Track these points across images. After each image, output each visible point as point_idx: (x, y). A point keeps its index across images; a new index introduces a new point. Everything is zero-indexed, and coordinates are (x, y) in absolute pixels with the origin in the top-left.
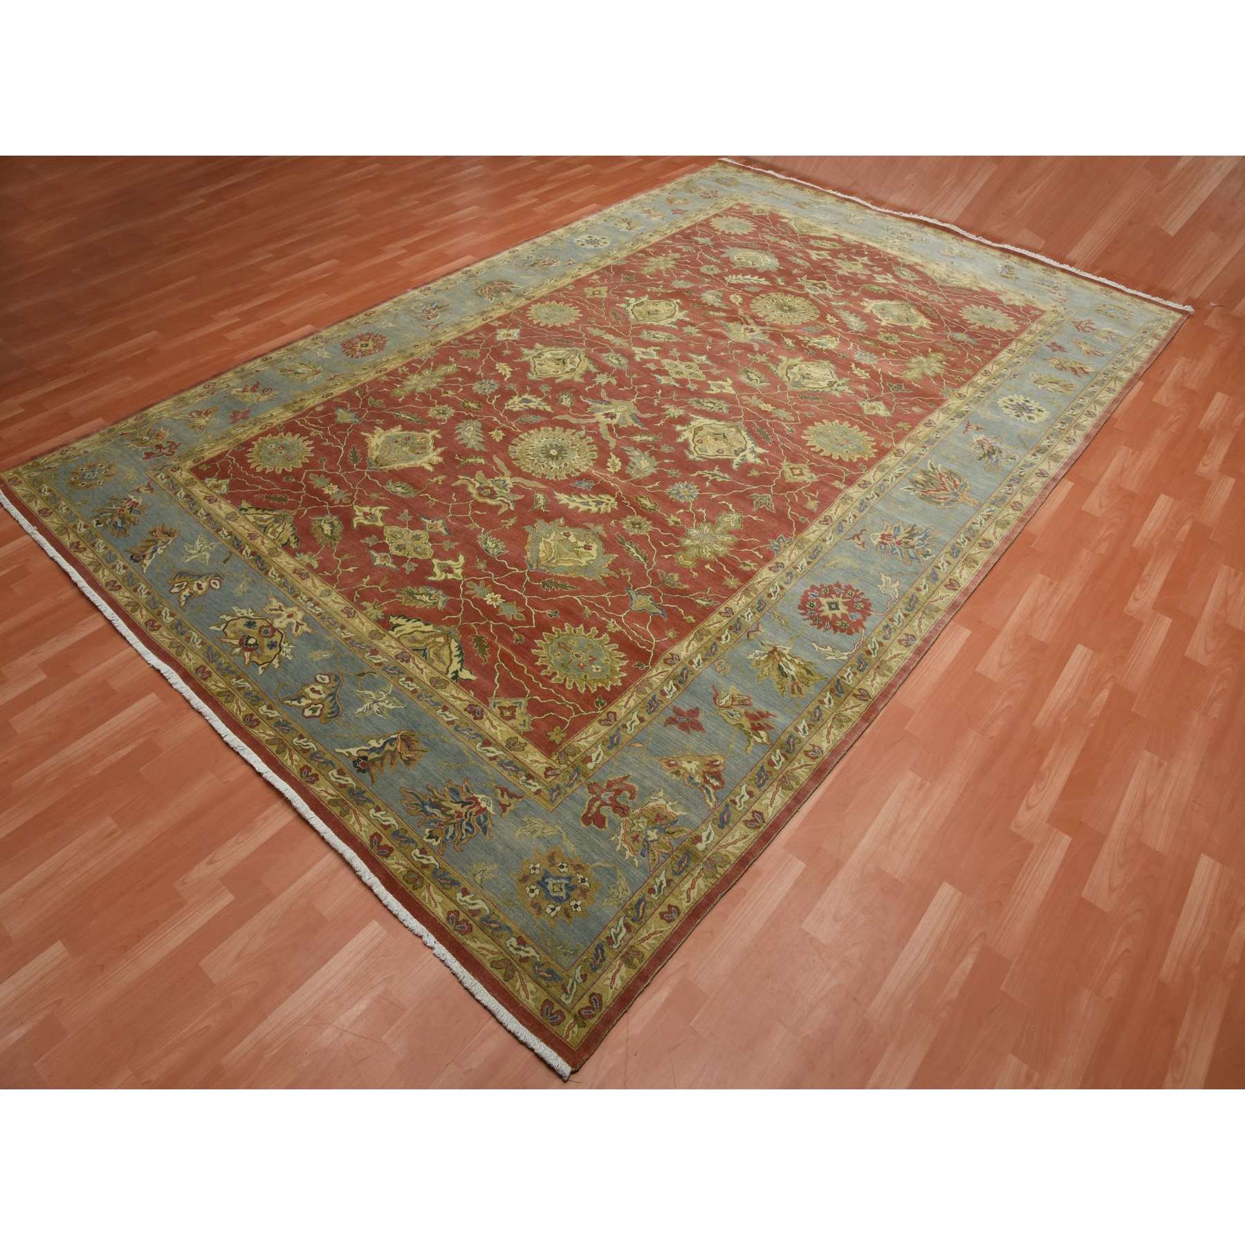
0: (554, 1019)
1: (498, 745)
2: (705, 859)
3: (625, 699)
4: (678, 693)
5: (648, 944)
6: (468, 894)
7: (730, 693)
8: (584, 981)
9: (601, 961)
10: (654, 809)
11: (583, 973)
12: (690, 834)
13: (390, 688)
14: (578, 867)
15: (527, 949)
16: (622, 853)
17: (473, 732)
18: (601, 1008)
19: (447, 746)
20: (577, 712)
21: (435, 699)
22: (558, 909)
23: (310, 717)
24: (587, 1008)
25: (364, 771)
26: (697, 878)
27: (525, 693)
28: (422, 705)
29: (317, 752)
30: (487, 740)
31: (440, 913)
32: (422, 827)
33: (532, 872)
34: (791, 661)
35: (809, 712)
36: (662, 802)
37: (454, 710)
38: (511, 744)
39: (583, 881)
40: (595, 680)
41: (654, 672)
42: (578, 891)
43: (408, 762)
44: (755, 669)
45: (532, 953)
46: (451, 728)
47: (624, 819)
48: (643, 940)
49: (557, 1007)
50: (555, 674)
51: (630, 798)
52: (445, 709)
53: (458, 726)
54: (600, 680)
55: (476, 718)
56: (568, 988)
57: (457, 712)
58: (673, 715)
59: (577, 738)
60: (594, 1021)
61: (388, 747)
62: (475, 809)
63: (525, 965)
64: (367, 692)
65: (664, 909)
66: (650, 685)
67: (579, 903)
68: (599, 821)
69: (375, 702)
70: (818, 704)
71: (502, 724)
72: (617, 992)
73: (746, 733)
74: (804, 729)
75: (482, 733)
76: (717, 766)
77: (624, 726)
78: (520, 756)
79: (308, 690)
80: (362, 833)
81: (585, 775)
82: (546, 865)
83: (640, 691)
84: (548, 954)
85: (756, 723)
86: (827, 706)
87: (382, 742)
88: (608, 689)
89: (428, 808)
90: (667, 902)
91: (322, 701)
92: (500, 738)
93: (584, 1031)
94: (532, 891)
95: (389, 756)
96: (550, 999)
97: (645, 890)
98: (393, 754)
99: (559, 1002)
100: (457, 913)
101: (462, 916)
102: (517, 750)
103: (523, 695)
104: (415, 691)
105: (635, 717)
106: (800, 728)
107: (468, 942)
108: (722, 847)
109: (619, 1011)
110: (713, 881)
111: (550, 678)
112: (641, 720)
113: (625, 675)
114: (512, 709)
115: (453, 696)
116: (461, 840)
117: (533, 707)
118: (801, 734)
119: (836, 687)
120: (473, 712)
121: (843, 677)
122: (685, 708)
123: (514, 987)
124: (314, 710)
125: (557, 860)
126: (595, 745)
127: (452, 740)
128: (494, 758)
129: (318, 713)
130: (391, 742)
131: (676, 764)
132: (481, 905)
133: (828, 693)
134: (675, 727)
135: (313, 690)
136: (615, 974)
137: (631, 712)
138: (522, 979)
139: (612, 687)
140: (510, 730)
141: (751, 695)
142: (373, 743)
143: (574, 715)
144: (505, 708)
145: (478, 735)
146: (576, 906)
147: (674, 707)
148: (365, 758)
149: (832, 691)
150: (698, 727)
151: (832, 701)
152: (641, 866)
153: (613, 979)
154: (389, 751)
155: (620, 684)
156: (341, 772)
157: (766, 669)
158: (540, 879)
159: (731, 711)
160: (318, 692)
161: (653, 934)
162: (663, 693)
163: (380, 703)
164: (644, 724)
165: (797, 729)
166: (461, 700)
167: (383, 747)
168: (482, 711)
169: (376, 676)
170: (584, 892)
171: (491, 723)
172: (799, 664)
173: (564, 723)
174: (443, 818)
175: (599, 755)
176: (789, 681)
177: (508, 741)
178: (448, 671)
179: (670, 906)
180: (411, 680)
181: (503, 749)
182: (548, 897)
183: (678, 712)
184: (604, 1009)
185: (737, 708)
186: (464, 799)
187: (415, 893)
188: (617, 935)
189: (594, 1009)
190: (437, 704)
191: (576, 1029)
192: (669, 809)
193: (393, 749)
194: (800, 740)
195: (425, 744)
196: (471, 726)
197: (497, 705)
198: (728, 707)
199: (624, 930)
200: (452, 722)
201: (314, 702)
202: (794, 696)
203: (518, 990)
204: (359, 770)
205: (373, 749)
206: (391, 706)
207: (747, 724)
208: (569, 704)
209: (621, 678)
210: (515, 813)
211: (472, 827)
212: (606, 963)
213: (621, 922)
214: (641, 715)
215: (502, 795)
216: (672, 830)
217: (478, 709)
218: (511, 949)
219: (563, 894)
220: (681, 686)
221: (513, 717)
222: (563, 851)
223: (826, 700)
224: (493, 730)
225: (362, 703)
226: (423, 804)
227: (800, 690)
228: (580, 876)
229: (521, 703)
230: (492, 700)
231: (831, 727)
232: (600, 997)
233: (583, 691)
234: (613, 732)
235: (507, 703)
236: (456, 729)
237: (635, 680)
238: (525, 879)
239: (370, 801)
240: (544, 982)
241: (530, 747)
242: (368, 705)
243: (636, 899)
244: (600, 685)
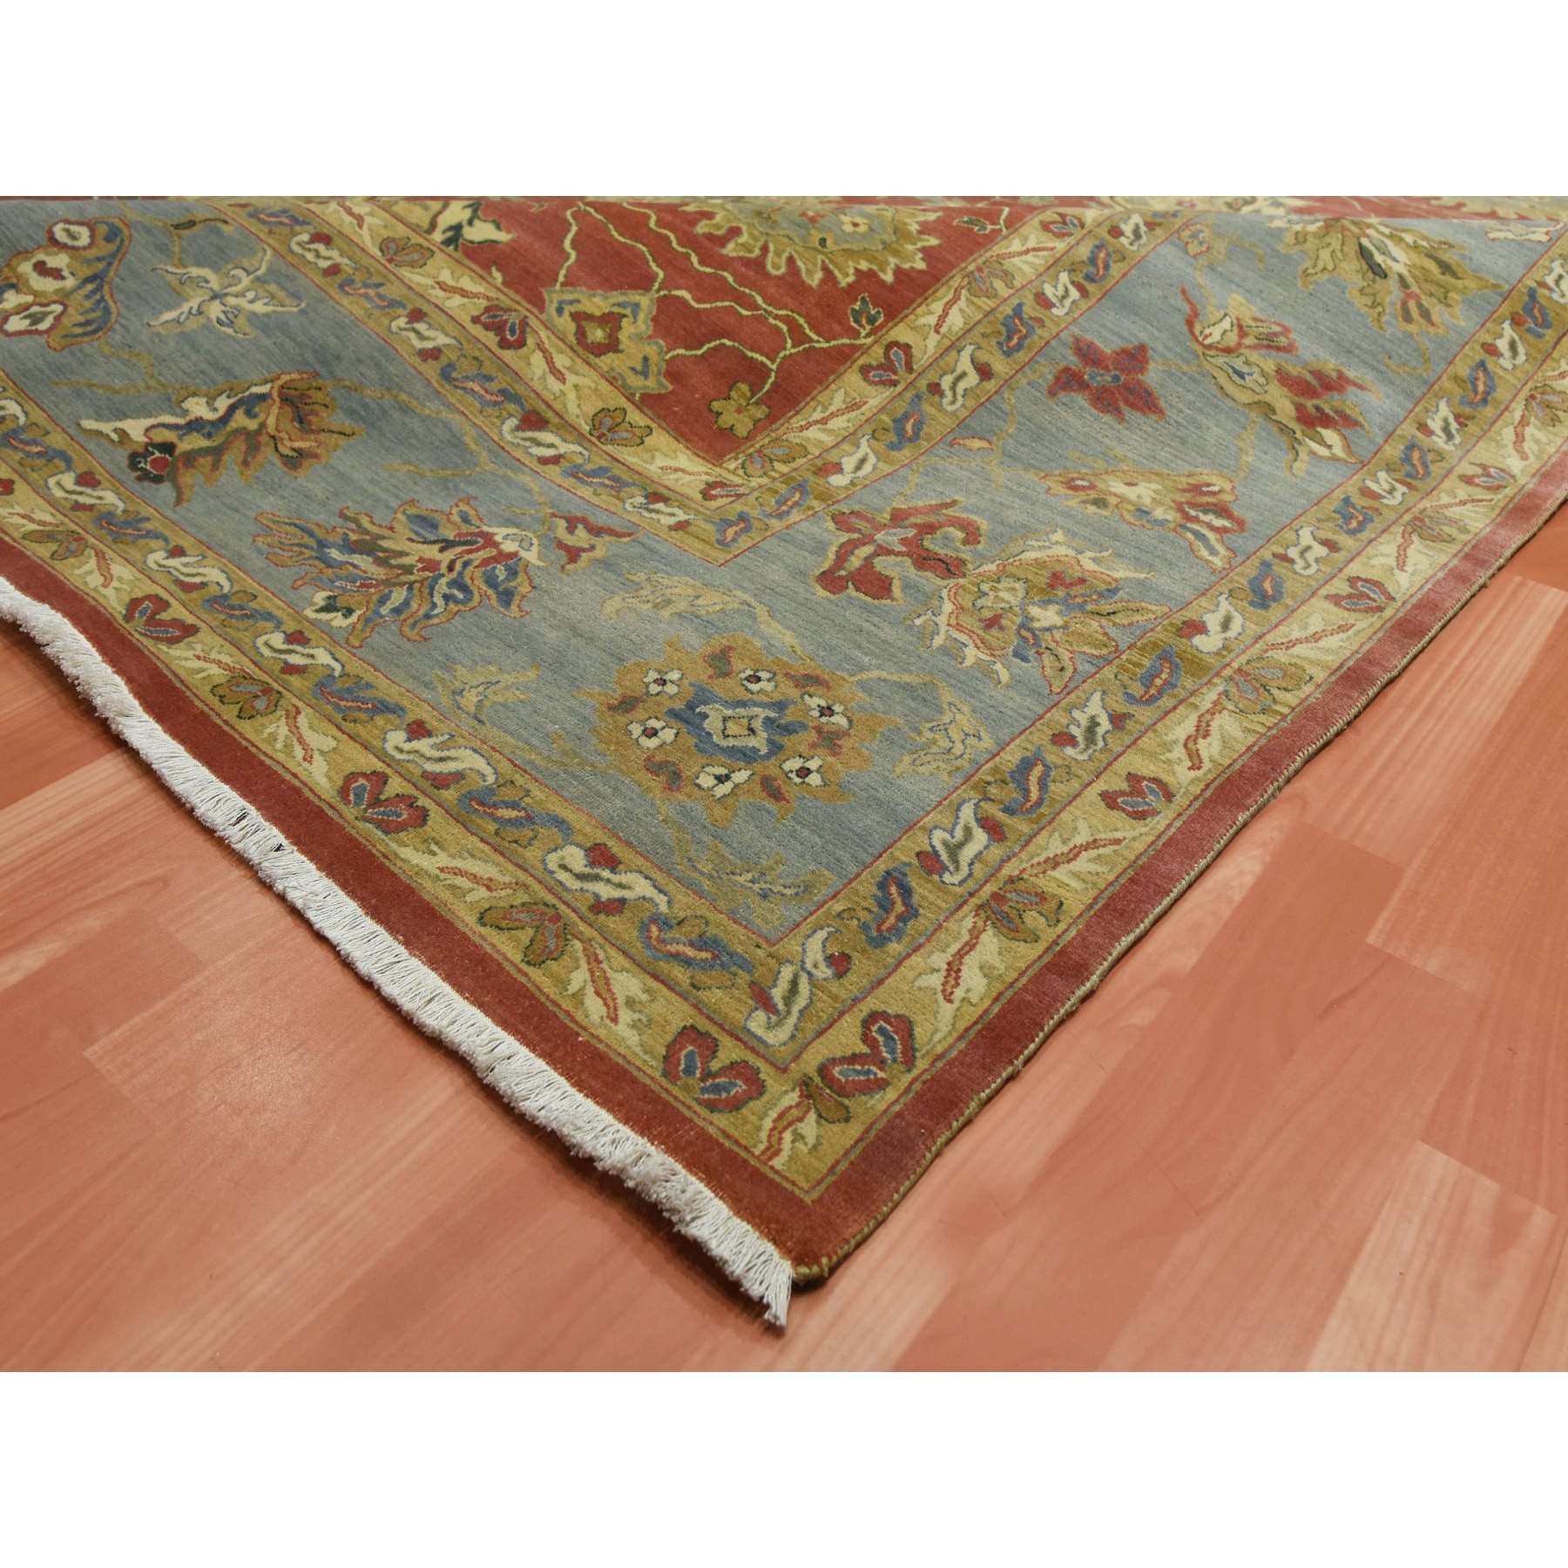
0: (717, 1089)
1: (567, 428)
2: (1228, 672)
3: (937, 307)
4: (1084, 305)
5: (1076, 876)
6: (429, 734)
7: (1233, 312)
8: (840, 975)
9: (902, 918)
10: (1039, 564)
11: (834, 950)
12: (1167, 616)
13: (264, 261)
14: (809, 682)
15: (623, 878)
16: (953, 652)
17: (494, 386)
18: (909, 1061)
19: (415, 424)
20: (799, 337)
21: (393, 291)
22: (740, 777)
23: (19, 333)
24: (854, 1059)
25: (158, 480)
26: (1211, 712)
27: (651, 278)
28: (352, 306)
29: (24, 429)
30: (535, 412)
31: (320, 777)
32: (306, 591)
33: (654, 689)
34: (1391, 237)
35: (1456, 379)
36: (1062, 551)
37: (443, 319)
38: (606, 426)
39: (827, 711)
40: (849, 253)
41: (1016, 245)
42: (812, 736)
43: (295, 461)
44: (1293, 251)
45: (641, 887)
46: (431, 370)
47: (952, 582)
48: (1054, 862)
49: (729, 1052)
50: (735, 232)
51: (966, 542)
52: (417, 315)
53: (451, 366)
54: (863, 254)
55: (504, 344)
56: (777, 994)
57: (450, 327)
58: (1073, 361)
59: (797, 421)
60: (881, 1101)
61: (240, 420)
62: (483, 554)
63: (613, 923)
64: (195, 271)
65: (1114, 781)
66: (1007, 277)
67: (813, 765)
68: (878, 586)
69: (215, 296)
70: (1480, 355)
71: (580, 366)
72: (970, 1015)
73: (1283, 428)
74: (1446, 429)
75: (520, 389)
76: (1214, 494)
77: (935, 389)
78: (629, 456)
79: (26, 268)
80: (109, 592)
81: (822, 497)
82: (703, 673)
83: (977, 287)
84: (700, 894)
85: (1310, 404)
86: (1506, 362)
87: (223, 404)
88: (888, 277)
89: (335, 554)
90: (1122, 767)
91: (63, 298)
92: (572, 408)
93: (844, 1136)
94: (653, 733)
95: (240, 445)
96: (703, 1025)
97: (1040, 737)
98: (253, 441)
99: (740, 1035)
100: (380, 779)
101: (395, 786)
102: (624, 443)
103: (645, 282)
104: (334, 270)
105: (965, 363)
106: (1435, 425)
107: (406, 853)
108: (1274, 646)
109: (990, 1070)
110: (1270, 720)
111: (722, 241)
112: (984, 372)
113: (933, 241)
114: (611, 321)
115: (442, 286)
116: (427, 616)
117: (671, 319)
118: (1439, 441)
119: (1529, 310)
120: (497, 327)
121: (1543, 285)
122: (1107, 345)
123: (563, 983)
124: (36, 319)
125: (737, 664)
126: (851, 438)
127: (431, 408)
128: (555, 460)
129: (43, 326)
130: (250, 404)
131: (1092, 487)
132: (467, 760)
133: (1506, 325)
134: (1081, 400)
135: (41, 268)
136: (960, 955)
137: (954, 346)
138: (594, 960)
139: (898, 272)
140: (605, 387)
141: (1289, 323)
142: (198, 408)
143: (790, 349)
144: (590, 317)
145: (508, 395)
146: (804, 772)
147: (1077, 340)
148: (168, 448)
149: (1516, 322)
150: (1146, 402)
151: (1521, 349)
152: (1016, 682)
153: (954, 970)
154: (242, 431)
155: (921, 265)
156: (87, 480)
157: (1325, 255)
158: (679, 705)
159: (1238, 364)
160: (56, 274)
161: (1086, 847)
162: (1043, 302)
163: (231, 301)
164: (991, 386)
165: (1423, 428)
166: (464, 293)
167: (224, 420)
168: (524, 323)
169: (226, 229)
170: (830, 740)
171: (549, 361)
172: (1416, 247)
173: (761, 372)
174: (378, 572)
175: (863, 461)
176: (1391, 294)
177: (596, 420)
178: (433, 226)
179: (1133, 778)
180: (326, 240)
181: (580, 438)
182: (706, 747)
183: (1088, 354)
184: (921, 1064)
185: (1254, 356)
186: (450, 535)
187: (246, 727)
188: (954, 851)
189: (882, 1064)
190: (393, 303)
191: (809, 1127)
192: (1089, 565)
193: (252, 425)
194: (1441, 456)
195: (352, 413)
196: (489, 368)
197: (568, 309)
198: (1228, 351)
199: (980, 837)
200: (433, 354)
201: (42, 300)
202: (1411, 328)
203: (578, 997)
204: (145, 476)
205: (196, 425)
206: (259, 307)
207: (1285, 406)
208: (776, 317)
209: (923, 250)
210: (606, 564)
211: (464, 588)
212: (924, 921)
213: (967, 813)
214: (983, 357)
215: (571, 529)
216: (1107, 608)
217: (513, 318)
218: (562, 876)
219: (759, 742)
220: (1090, 287)
221: (612, 346)
222: (758, 643)
223: (1502, 345)
224: (554, 385)
225: (180, 298)
226: (322, 545)
227: (1426, 314)
228: (815, 702)
229: (636, 306)
230: (553, 296)
231: (1524, 422)
232: (905, 1026)
233: (815, 280)
234: (901, 407)
235: (597, 303)
236: (446, 374)
237: (963, 259)
238: (627, 704)
239: (156, 535)
240: (680, 975)
241: (660, 438)
242: (194, 303)
243: (1011, 757)
244: (864, 265)
